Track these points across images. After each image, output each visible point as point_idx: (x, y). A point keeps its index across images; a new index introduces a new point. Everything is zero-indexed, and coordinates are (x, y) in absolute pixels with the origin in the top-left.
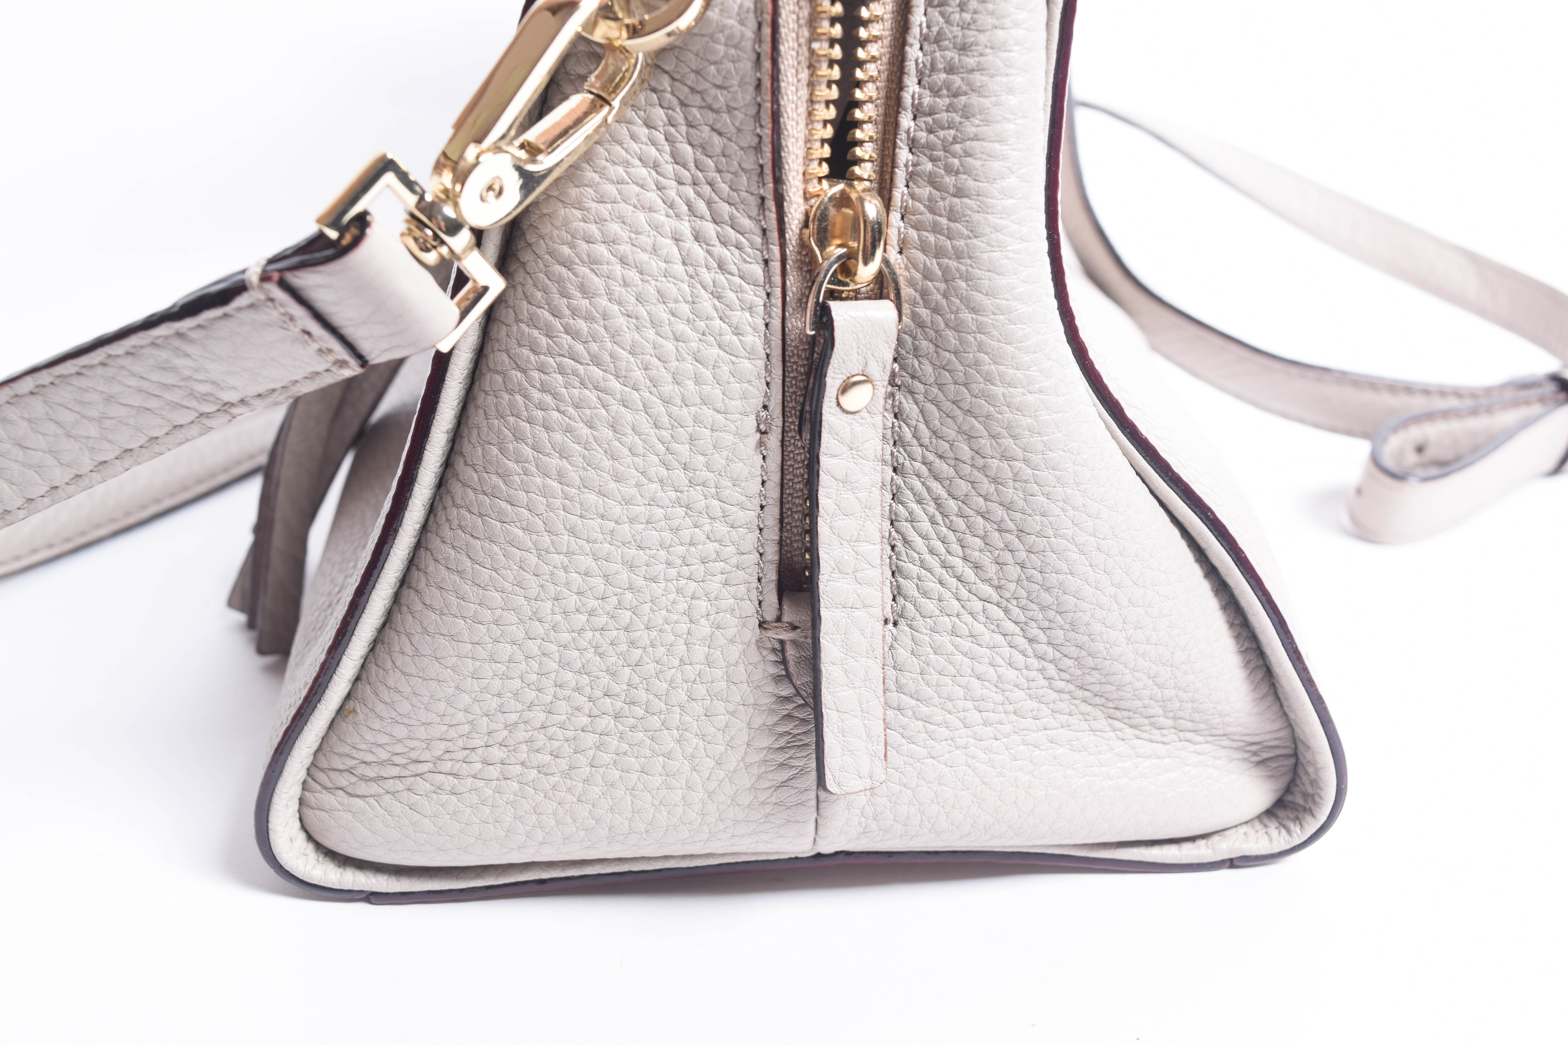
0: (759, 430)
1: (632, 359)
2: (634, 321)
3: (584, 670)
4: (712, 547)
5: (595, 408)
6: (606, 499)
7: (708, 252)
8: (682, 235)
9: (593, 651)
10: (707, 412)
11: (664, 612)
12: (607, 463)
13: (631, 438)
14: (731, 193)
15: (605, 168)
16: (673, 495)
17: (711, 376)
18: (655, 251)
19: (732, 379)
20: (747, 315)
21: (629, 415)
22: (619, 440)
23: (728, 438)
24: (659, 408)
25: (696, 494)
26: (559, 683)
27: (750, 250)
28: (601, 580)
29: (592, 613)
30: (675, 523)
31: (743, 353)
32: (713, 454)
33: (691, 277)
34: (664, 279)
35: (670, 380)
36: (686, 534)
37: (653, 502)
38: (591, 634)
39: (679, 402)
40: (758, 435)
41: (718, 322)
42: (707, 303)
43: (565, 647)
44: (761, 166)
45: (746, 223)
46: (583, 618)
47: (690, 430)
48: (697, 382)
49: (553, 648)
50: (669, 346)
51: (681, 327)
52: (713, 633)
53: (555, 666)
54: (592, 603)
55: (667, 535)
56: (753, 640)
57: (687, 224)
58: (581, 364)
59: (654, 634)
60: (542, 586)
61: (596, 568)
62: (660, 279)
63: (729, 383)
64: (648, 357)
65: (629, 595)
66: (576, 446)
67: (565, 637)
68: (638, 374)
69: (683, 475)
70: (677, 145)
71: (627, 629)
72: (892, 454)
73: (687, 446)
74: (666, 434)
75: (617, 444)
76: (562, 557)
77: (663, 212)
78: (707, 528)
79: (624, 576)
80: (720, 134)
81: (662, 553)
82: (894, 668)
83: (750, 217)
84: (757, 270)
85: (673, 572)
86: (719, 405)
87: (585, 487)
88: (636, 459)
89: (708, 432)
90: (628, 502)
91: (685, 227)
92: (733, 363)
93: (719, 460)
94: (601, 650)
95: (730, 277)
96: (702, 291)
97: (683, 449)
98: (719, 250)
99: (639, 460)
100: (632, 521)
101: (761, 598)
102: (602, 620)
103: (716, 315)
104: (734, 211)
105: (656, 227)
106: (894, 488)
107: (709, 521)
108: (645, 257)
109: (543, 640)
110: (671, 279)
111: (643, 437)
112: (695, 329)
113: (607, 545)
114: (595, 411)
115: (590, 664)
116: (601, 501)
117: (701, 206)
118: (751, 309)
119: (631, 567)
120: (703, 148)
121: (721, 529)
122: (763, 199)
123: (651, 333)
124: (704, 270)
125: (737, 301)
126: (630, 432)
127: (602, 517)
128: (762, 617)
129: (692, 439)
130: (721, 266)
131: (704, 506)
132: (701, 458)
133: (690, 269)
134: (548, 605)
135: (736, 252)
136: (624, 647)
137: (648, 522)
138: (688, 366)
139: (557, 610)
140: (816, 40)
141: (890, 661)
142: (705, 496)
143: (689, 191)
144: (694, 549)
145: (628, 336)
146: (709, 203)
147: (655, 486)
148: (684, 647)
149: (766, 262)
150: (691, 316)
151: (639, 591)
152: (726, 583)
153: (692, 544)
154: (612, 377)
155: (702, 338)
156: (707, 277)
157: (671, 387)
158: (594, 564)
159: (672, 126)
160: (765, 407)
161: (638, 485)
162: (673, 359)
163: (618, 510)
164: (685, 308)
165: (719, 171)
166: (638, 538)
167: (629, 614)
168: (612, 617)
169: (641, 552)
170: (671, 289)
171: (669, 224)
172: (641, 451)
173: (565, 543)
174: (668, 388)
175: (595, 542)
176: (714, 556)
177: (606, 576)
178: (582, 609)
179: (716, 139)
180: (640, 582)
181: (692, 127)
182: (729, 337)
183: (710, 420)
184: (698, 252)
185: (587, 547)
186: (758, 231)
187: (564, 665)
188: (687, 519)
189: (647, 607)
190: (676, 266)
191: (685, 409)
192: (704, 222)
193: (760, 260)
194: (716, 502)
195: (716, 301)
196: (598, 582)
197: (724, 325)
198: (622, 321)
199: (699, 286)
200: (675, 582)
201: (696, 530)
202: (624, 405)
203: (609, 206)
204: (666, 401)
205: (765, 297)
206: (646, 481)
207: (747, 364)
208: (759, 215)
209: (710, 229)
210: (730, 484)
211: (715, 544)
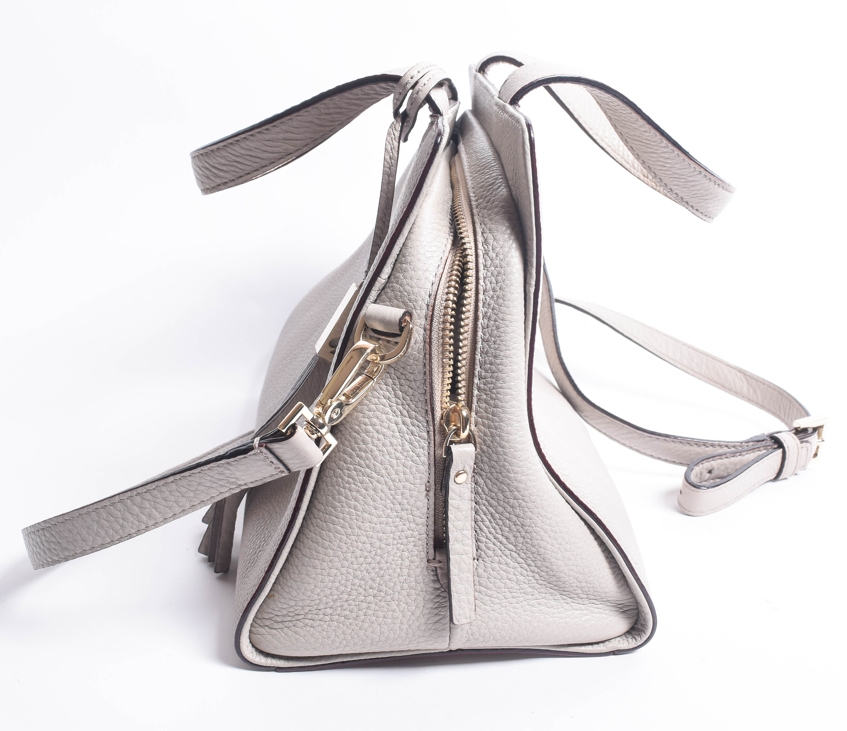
0: (426, 490)
1: (381, 466)
2: (382, 453)
3: (362, 579)
4: (409, 532)
5: (368, 483)
6: (372, 516)
7: (407, 428)
8: (398, 423)
9: (366, 571)
10: (408, 484)
11: (392, 557)
12: (372, 503)
13: (381, 494)
14: (416, 408)
15: (371, 399)
16: (395, 514)
17: (409, 471)
18: (389, 428)
19: (417, 473)
20: (422, 450)
21: (380, 486)
22: (376, 495)
23: (415, 493)
24: (391, 483)
25: (404, 513)
26: (353, 584)
27: (422, 428)
28: (369, 545)
29: (366, 557)
30: (396, 524)
31: (420, 463)
32: (410, 499)
33: (402, 437)
34: (392, 438)
35: (395, 473)
36: (400, 528)
37: (388, 516)
38: (365, 565)
39: (398, 481)
40: (426, 492)
41: (412, 452)
42: (407, 446)
43: (356, 570)
44: (426, 400)
45: (421, 418)
46: (363, 559)
47: (402, 490)
48: (404, 474)
49: (351, 570)
50: (394, 461)
51: (398, 455)
52: (410, 564)
53: (352, 577)
54: (366, 554)
55: (393, 528)
56: (425, 567)
57: (400, 418)
58: (363, 468)
59: (388, 565)
60: (348, 548)
61: (368, 541)
62: (391, 438)
63: (415, 474)
64: (387, 465)
65: (379, 551)
66: (361, 497)
67: (356, 566)
68: (383, 471)
69: (399, 507)
70: (396, 391)
71: (378, 563)
72: (475, 497)
73: (401, 496)
74: (393, 492)
75: (376, 496)
76: (355, 537)
77: (392, 414)
78: (408, 525)
79: (378, 543)
80: (411, 388)
81: (392, 535)
82: (478, 576)
83: (422, 417)
84: (425, 435)
85: (395, 542)
86: (412, 482)
87: (364, 512)
88: (382, 501)
89: (408, 491)
90: (379, 517)
91: (399, 420)
92: (417, 467)
93: (412, 501)
94: (369, 571)
95: (415, 437)
96: (406, 442)
97: (399, 497)
98: (411, 428)
99: (383, 502)
100: (381, 523)
101: (427, 551)
102: (369, 560)
103: (411, 450)
104: (417, 414)
105: (389, 420)
106: (476, 509)
107: (408, 523)
108: (385, 430)
109: (348, 568)
110: (395, 438)
111: (385, 493)
112: (403, 455)
113: (372, 532)
114: (368, 484)
115: (365, 577)
116: (370, 517)
117: (405, 413)
118: (423, 448)
119: (380, 540)
120: (405, 393)
121: (413, 525)
122: (427, 410)
123: (387, 457)
124: (406, 435)
125: (418, 445)
126: (380, 492)
127: (370, 522)
128: (428, 558)
129: (402, 494)
130: (412, 433)
131: (407, 517)
132: (405, 500)
133: (401, 434)
134: (350, 555)
135: (418, 428)
136: (377, 570)
137: (386, 524)
138: (401, 468)
139: (353, 556)
141: (476, 574)
142: (407, 514)
143: (400, 407)
144: (403, 533)
145: (379, 458)
146: (408, 412)
147: (390, 511)
148: (399, 570)
149: (428, 432)
150: (402, 450)
151: (383, 549)
152: (415, 546)
153: (402, 531)
154: (374, 472)
155: (406, 458)
156: (407, 437)
157: (395, 476)
158: (367, 539)
159: (395, 385)
160: (428, 482)
161: (383, 511)
162: (396, 466)
163: (376, 519)
164: (400, 448)
165: (411, 401)
166: (383, 530)
167: (379, 557)
168: (373, 559)
169: (384, 535)
170: (395, 441)
171: (394, 419)
172: (384, 498)
173: (357, 532)
174: (394, 476)
175: (367, 531)
176: (410, 536)
177: (371, 544)
178: (362, 556)
179: (410, 390)
180: (383, 546)
181: (402, 386)
182: (415, 458)
183: (409, 487)
184: (404, 428)
185: (364, 533)
186: (425, 421)
187: (355, 577)
188: (400, 522)
189: (386, 555)
190: (396, 433)
191: (400, 483)
192: (406, 418)
193: (426, 431)
194: (411, 516)
195: (410, 445)
196: (368, 546)
197: (413, 453)
198: (377, 453)
199: (405, 440)
200: (396, 545)
201: (404, 526)
202: (378, 482)
203: (372, 412)
204: (393, 481)
205: (428, 444)
206: (386, 509)
207: (422, 467)
208: (425, 416)
209: (408, 420)
210: (416, 510)
211: (411, 531)
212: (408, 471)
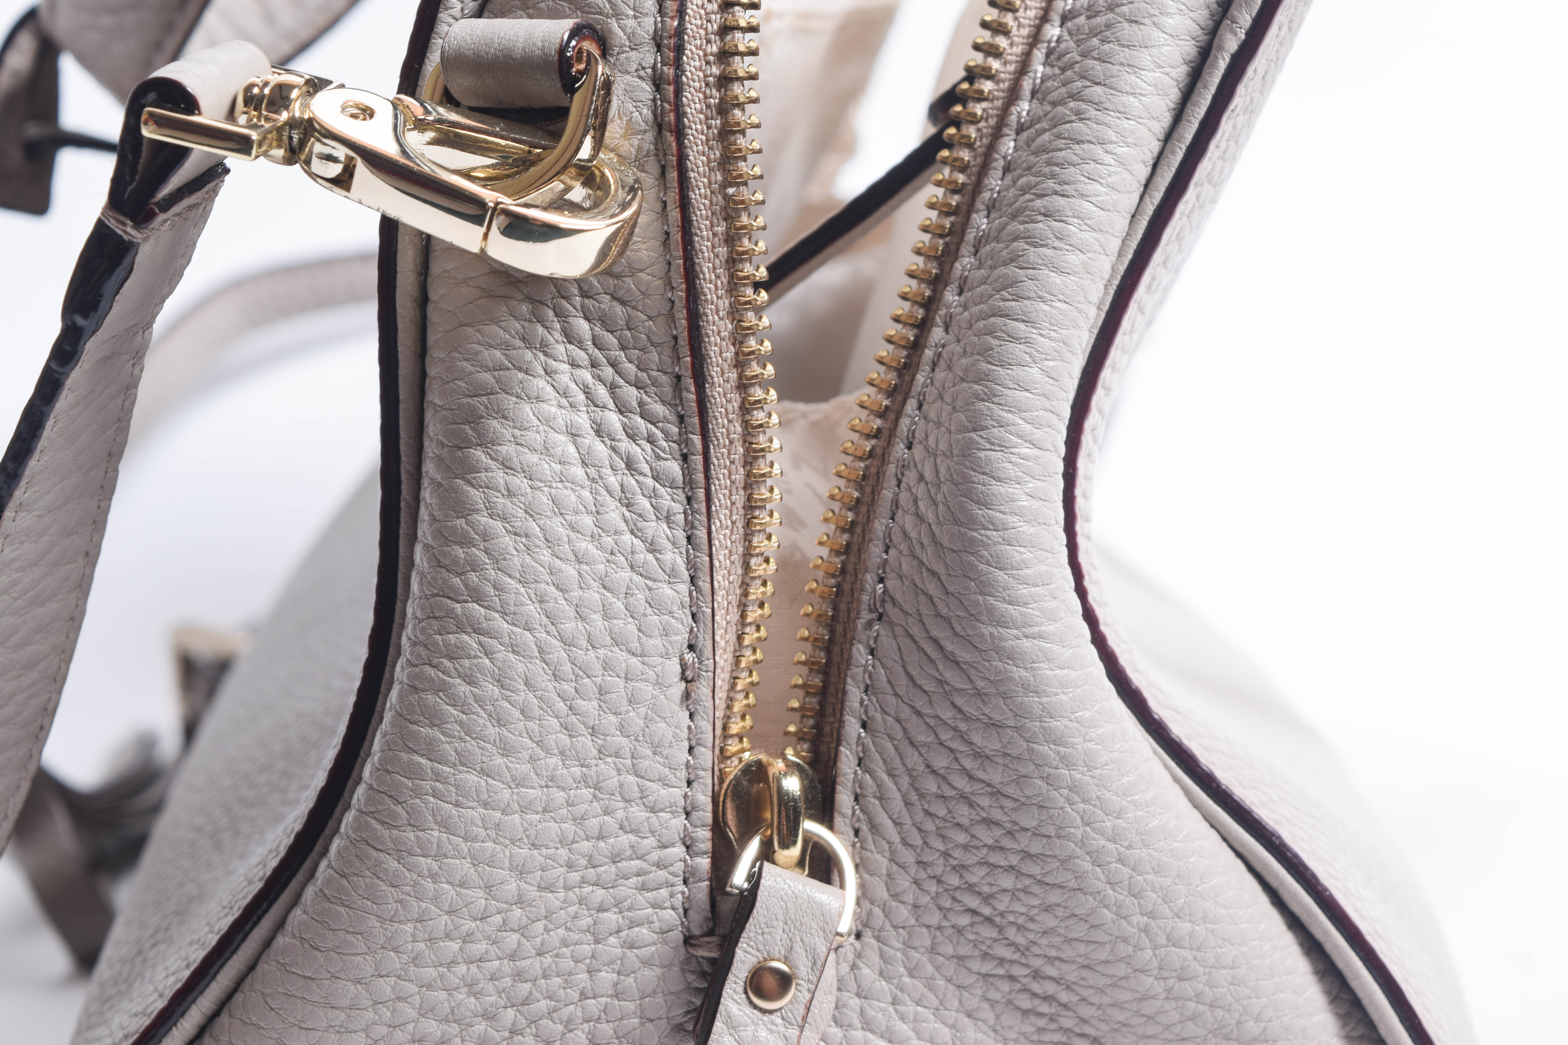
0: (683, 677)
1: (523, 590)
2: (524, 540)
3: (452, 1017)
4: (626, 839)
5: (476, 657)
6: (490, 781)
7: (613, 449)
8: (579, 429)
9: (466, 989)
10: (620, 655)
11: (561, 931)
12: (492, 731)
13: (523, 695)
14: (640, 374)
16: (577, 771)
17: (623, 607)
18: (546, 450)
19: (649, 611)
20: (665, 526)
21: (520, 665)
22: (507, 698)
23: (647, 689)
24: (558, 652)
25: (606, 768)
26: (418, 1037)
27: (664, 444)
28: (480, 893)
29: (467, 938)
30: (581, 809)
31: (662, 575)
32: (627, 712)
33: (593, 480)
34: (560, 485)
35: (572, 614)
36: (593, 824)
37: (552, 781)
38: (464, 967)
39: (584, 643)
40: (683, 684)
41: (629, 537)
42: (614, 514)
43: (429, 987)
44: (676, 338)
45: (659, 409)
46: (455, 946)
47: (599, 680)
48: (606, 617)
49: (412, 988)
50: (570, 571)
51: (585, 545)
52: (624, 954)
53: (413, 1014)
54: (469, 925)
55: (569, 827)
56: (676, 961)
57: (584, 415)
58: (458, 601)
59: (548, 960)
60: (401, 902)
61: (475, 877)
62: (554, 485)
63: (645, 615)
64: (543, 585)
65: (517, 912)
66: (451, 709)
67: (430, 972)
68: (532, 609)
69: (590, 743)
70: (571, 320)
71: (512, 957)
73: (595, 703)
74: (568, 688)
75: (505, 704)
76: (429, 861)
77: (554, 403)
78: (620, 814)
79: (512, 886)
80: (623, 302)
81: (563, 852)
83: (663, 402)
84: (674, 468)
85: (575, 876)
86: (634, 645)
87: (463, 765)
88: (530, 724)
89: (621, 682)
90: (520, 782)
91: (583, 420)
92: (650, 589)
93: (636, 719)
94: (476, 988)
95: (641, 479)
96: (608, 497)
97: (589, 706)
98: (625, 445)
99: (533, 726)
100: (525, 808)
101: (686, 905)
102: (481, 947)
103: (626, 528)
104: (644, 396)
105: (547, 421)
107: (622, 805)
108: (533, 458)
109: (399, 977)
110: (568, 485)
111: (539, 693)
112: (601, 548)
113: (490, 844)
114: (475, 661)
115: (462, 1009)
116: (483, 783)
117: (602, 393)
118: (668, 519)
119: (522, 873)
120: (605, 321)
121: (638, 813)
122: (678, 378)
123: (545, 555)
124: (609, 471)
125: (651, 509)
126: (522, 687)
127: (485, 805)
128: (688, 929)
129: (602, 691)
130: (630, 465)
131: (617, 784)
132: (612, 718)
133: (592, 471)
134: (409, 928)
135: (648, 447)
136: (508, 981)
137: (545, 811)
138: (594, 595)
139: (420, 935)
140: (731, 185)
142: (618, 770)
143: (586, 375)
144: (603, 844)
145: (516, 561)
146: (612, 388)
147: (555, 760)
148: (585, 976)
149: (685, 457)
150: (595, 530)
151: (530, 905)
152: (643, 888)
153: (600, 837)
154: (496, 615)
155: (610, 558)
156: (612, 480)
157: (573, 624)
158: (472, 871)
159: (563, 297)
160: (691, 647)
161: (532, 760)
162: (575, 587)
163: (506, 794)
164: (588, 521)
165: (623, 349)
166: (532, 832)
167: (516, 936)
168: (494, 942)
169: (535, 852)
170: (570, 498)
171: (562, 416)
172: (537, 712)
173: (435, 841)
174: (570, 626)
175: (474, 839)
176: (629, 853)
177: (488, 887)
178: (455, 934)
179: (619, 309)
180: (532, 893)
181: (589, 296)
182: (643, 556)
183: (623, 665)
184: (601, 449)
185: (464, 847)
186: (673, 418)
187: (425, 1012)
188: (595, 804)
189: (540, 926)
190: (574, 469)
191: (592, 653)
192: (607, 413)
193: (678, 456)
194: (632, 779)
195: (624, 509)
196: (478, 897)
197: (635, 541)
198: (507, 541)
199: (604, 492)
200: (577, 890)
201: (606, 818)
202: (514, 652)
204: (568, 643)
205: (685, 502)
206: (543, 755)
207: (666, 591)
208: (675, 399)
209: (613, 419)
210: (649, 752)
211: (632, 837)
212: (619, 605)
